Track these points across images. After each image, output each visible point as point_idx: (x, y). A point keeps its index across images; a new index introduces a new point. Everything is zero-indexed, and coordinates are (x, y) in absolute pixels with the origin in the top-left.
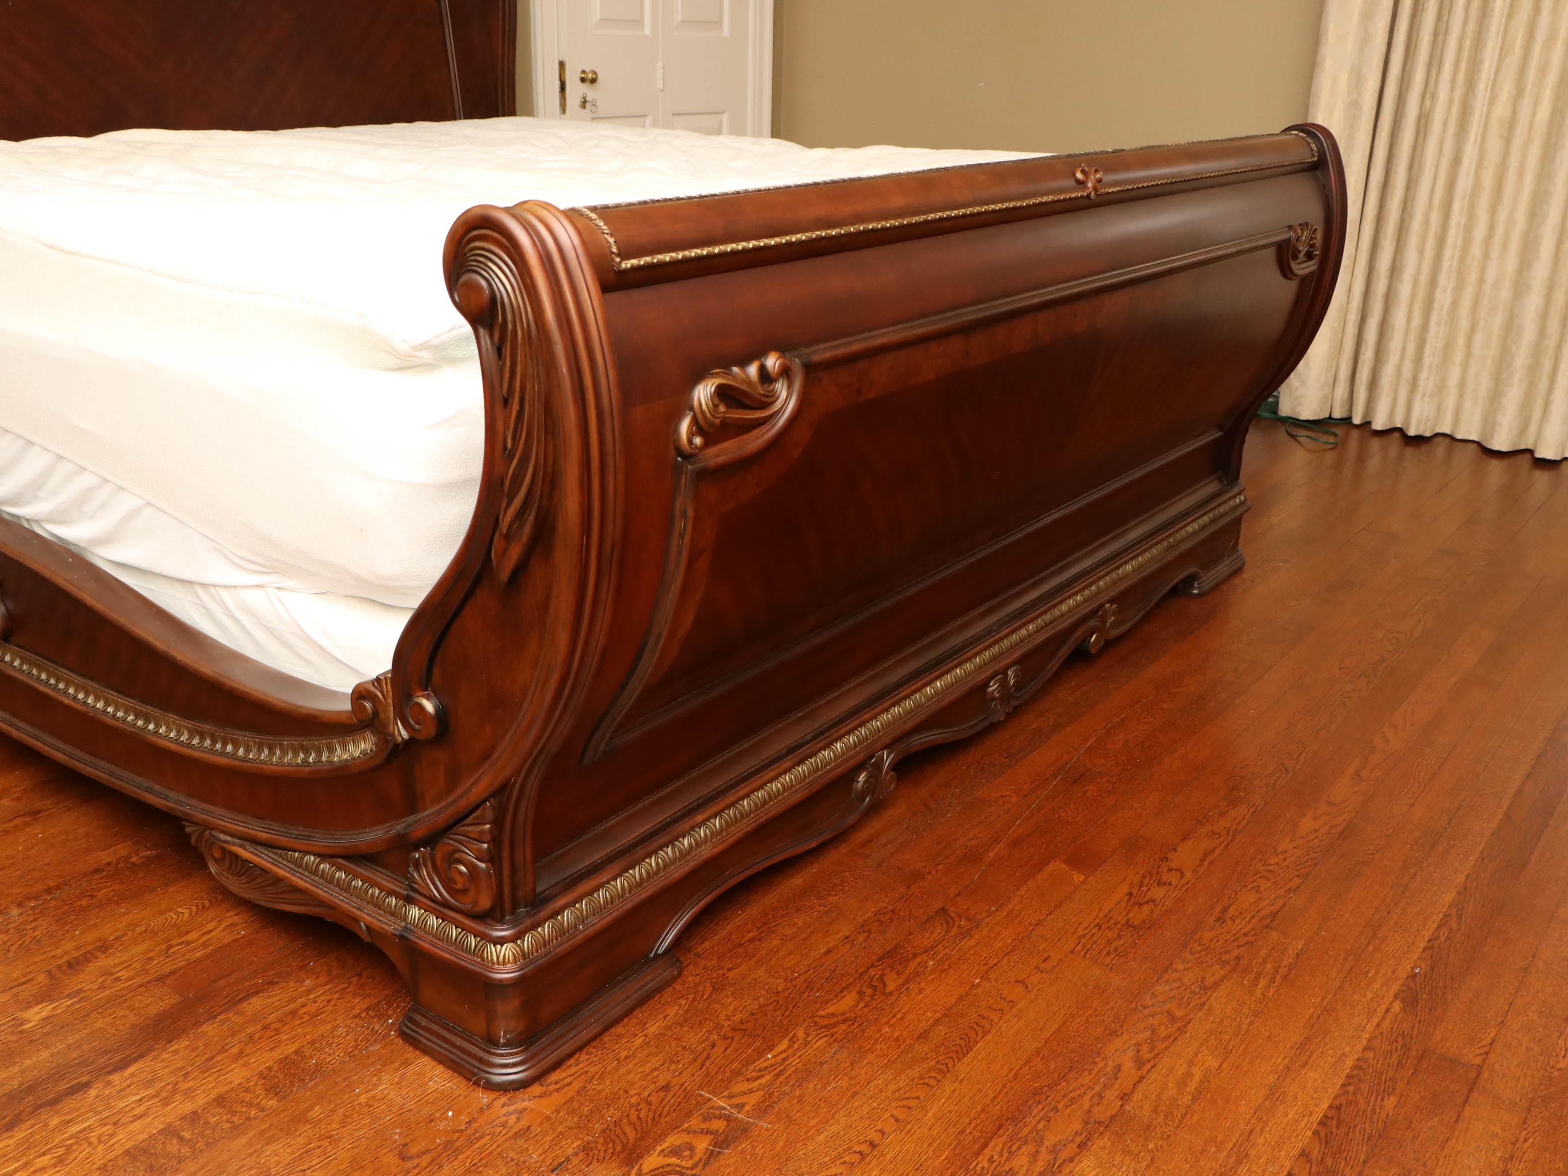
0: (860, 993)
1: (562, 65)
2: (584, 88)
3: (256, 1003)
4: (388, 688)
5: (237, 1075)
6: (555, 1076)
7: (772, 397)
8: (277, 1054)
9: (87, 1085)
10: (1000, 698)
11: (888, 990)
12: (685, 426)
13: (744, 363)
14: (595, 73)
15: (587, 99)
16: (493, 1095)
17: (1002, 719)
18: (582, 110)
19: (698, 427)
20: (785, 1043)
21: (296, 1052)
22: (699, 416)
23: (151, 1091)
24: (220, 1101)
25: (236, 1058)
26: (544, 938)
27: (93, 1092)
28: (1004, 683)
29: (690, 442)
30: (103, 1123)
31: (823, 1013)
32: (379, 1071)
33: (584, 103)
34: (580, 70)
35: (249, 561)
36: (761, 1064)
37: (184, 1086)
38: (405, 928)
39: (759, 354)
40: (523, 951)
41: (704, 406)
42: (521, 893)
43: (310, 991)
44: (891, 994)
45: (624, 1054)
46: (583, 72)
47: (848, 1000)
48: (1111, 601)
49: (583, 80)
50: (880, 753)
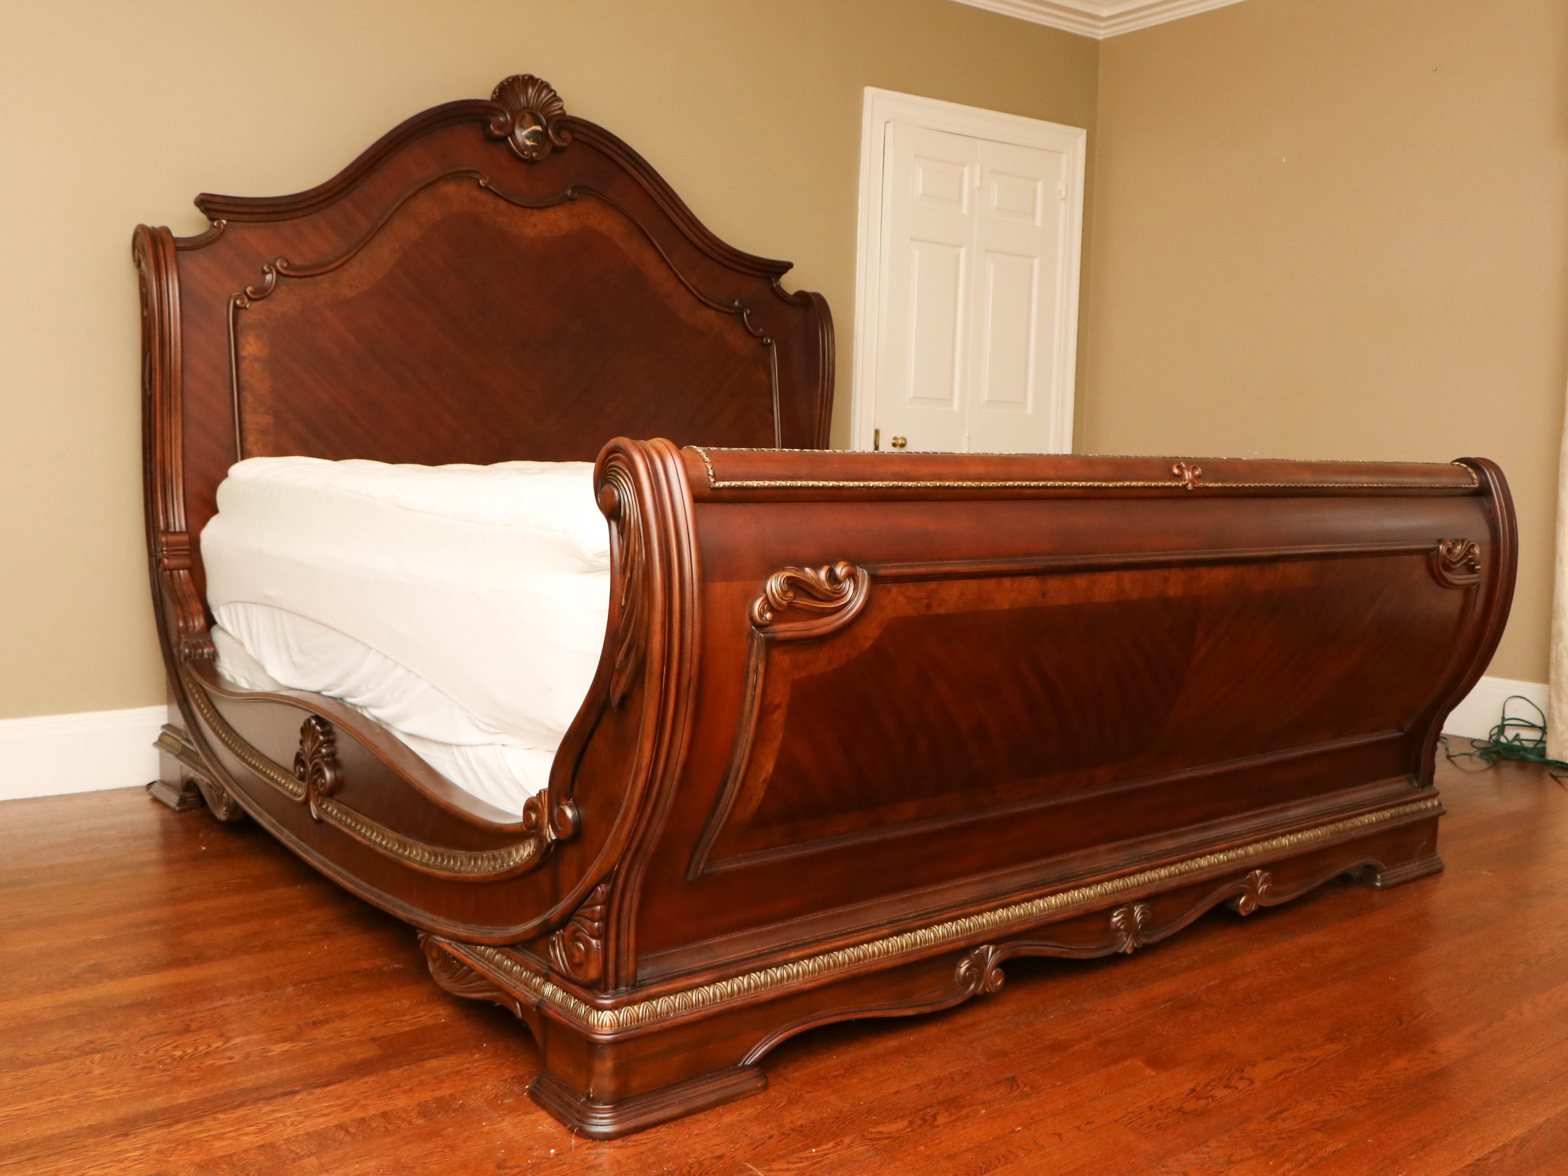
0: (911, 1123)
1: (877, 432)
3: (434, 1063)
4: (545, 799)
5: (401, 1102)
6: (635, 1137)
7: (839, 594)
8: (437, 1094)
9: (297, 1092)
10: (1125, 930)
11: (936, 1124)
12: (757, 605)
13: (816, 567)
14: (904, 439)
16: (582, 1141)
17: (1129, 951)
19: (769, 605)
20: (831, 1144)
21: (451, 1095)
22: (770, 597)
23: (338, 1102)
24: (384, 1115)
25: (405, 1092)
26: (638, 1016)
27: (298, 1097)
28: (1129, 917)
29: (761, 615)
30: (300, 1114)
31: (873, 1130)
32: (506, 1115)
34: (892, 437)
35: (486, 724)
36: (806, 1154)
37: (363, 1103)
38: (541, 1001)
39: (831, 563)
40: (618, 1020)
41: (774, 590)
42: (623, 974)
43: (475, 1061)
44: (937, 1126)
45: (696, 1132)
46: (895, 438)
47: (901, 1124)
48: (1264, 867)
49: (894, 445)
50: (985, 947)
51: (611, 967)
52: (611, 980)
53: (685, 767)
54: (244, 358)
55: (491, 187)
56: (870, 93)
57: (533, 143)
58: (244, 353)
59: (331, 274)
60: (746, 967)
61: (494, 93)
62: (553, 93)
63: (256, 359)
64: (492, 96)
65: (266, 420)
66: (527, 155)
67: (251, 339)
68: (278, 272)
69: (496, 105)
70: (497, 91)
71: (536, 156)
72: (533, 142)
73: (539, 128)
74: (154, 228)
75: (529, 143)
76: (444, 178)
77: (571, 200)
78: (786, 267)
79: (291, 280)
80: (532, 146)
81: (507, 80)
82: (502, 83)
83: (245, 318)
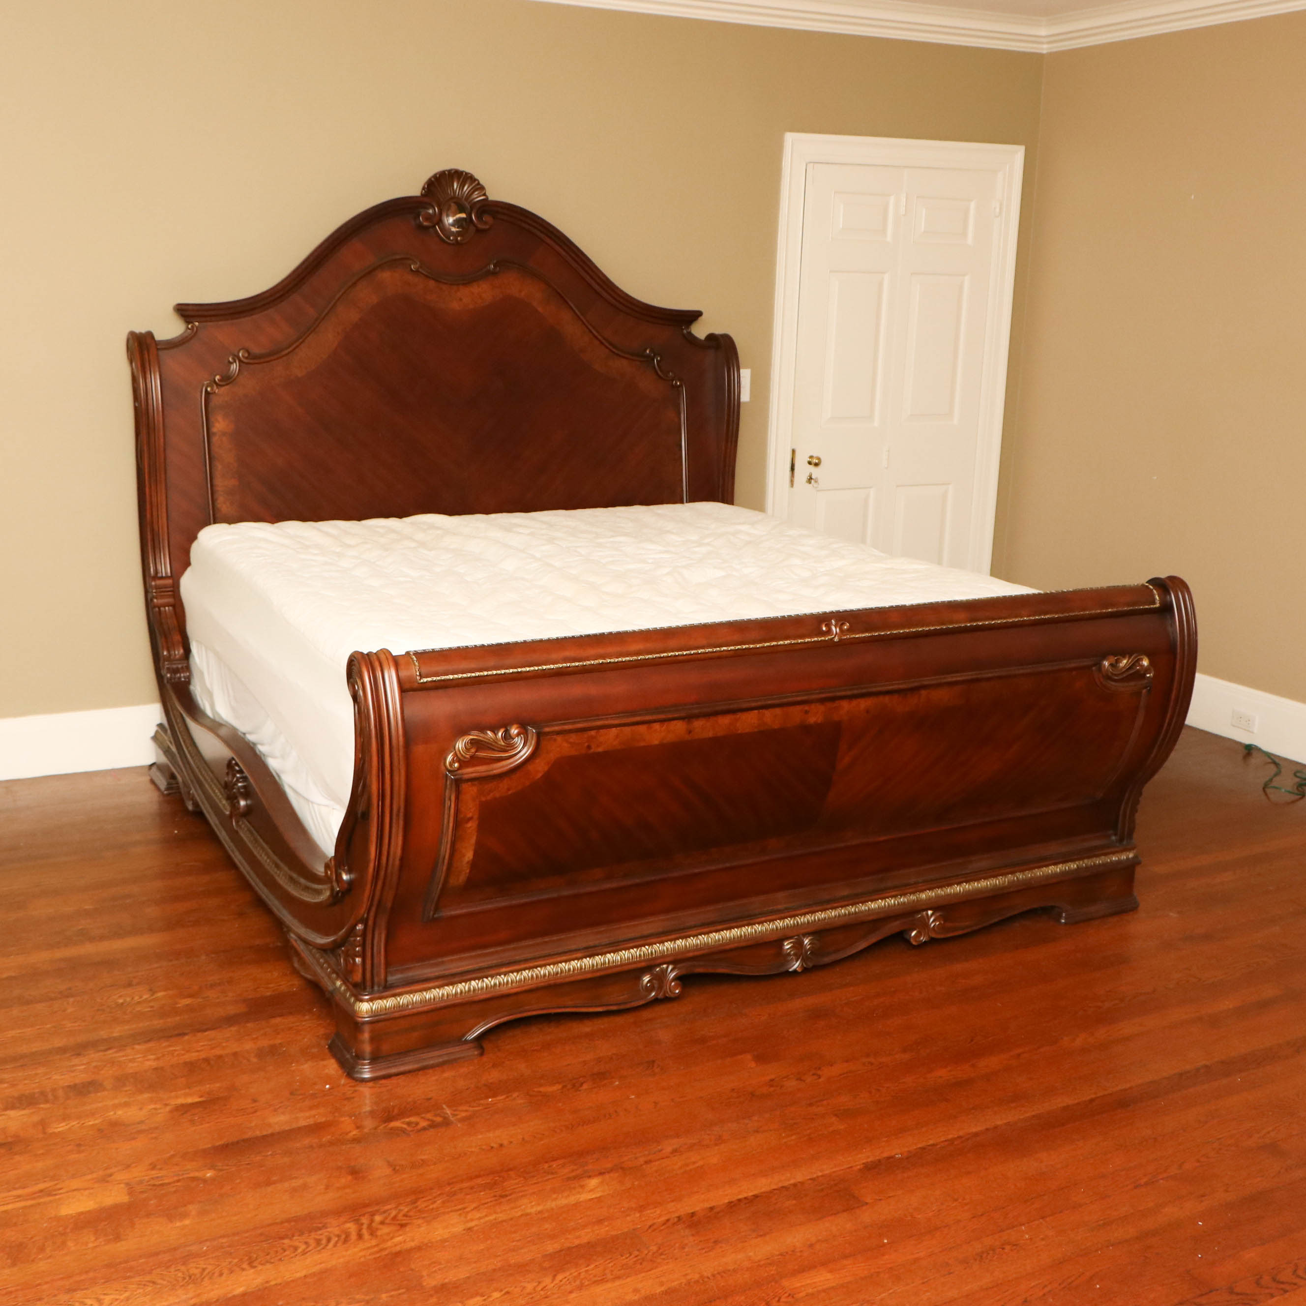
0: (564, 1087)
1: (794, 451)
2: (812, 469)
3: (278, 1020)
4: (333, 862)
5: (248, 1046)
6: (383, 1081)
7: (512, 747)
8: (271, 1042)
9: (185, 1034)
10: (795, 954)
11: (580, 1089)
12: (450, 758)
13: (494, 730)
14: (819, 459)
15: (813, 477)
16: (349, 1081)
17: (799, 970)
18: (808, 485)
19: (457, 758)
20: (504, 1097)
21: (280, 1044)
22: (458, 753)
23: (210, 1043)
24: (235, 1054)
25: (253, 1039)
26: (386, 1006)
27: (186, 1037)
28: (798, 945)
29: (451, 764)
30: (183, 1049)
31: (536, 1090)
32: (309, 1060)
33: (810, 479)
34: (809, 455)
36: (482, 1102)
37: (224, 1044)
38: (334, 989)
39: (506, 726)
40: (372, 1009)
41: (460, 748)
42: (376, 980)
43: (305, 1021)
44: (580, 1091)
45: (423, 1081)
46: (811, 457)
47: (556, 1088)
48: (936, 908)
49: (810, 463)
50: (665, 966)
51: (368, 975)
52: (368, 983)
53: (402, 859)
54: (214, 434)
55: (420, 270)
56: (790, 138)
57: (458, 230)
58: (214, 430)
59: (285, 358)
60: (469, 977)
61: (424, 188)
62: (477, 182)
63: (224, 434)
64: (422, 192)
65: (232, 483)
66: (452, 240)
67: (220, 418)
68: (240, 361)
69: (426, 200)
70: (426, 186)
71: (461, 240)
72: (458, 228)
73: (463, 215)
74: (141, 334)
75: (454, 229)
76: (380, 267)
77: (494, 273)
78: (695, 316)
79: (252, 367)
80: (457, 232)
81: (435, 176)
82: (430, 179)
83: (215, 401)
